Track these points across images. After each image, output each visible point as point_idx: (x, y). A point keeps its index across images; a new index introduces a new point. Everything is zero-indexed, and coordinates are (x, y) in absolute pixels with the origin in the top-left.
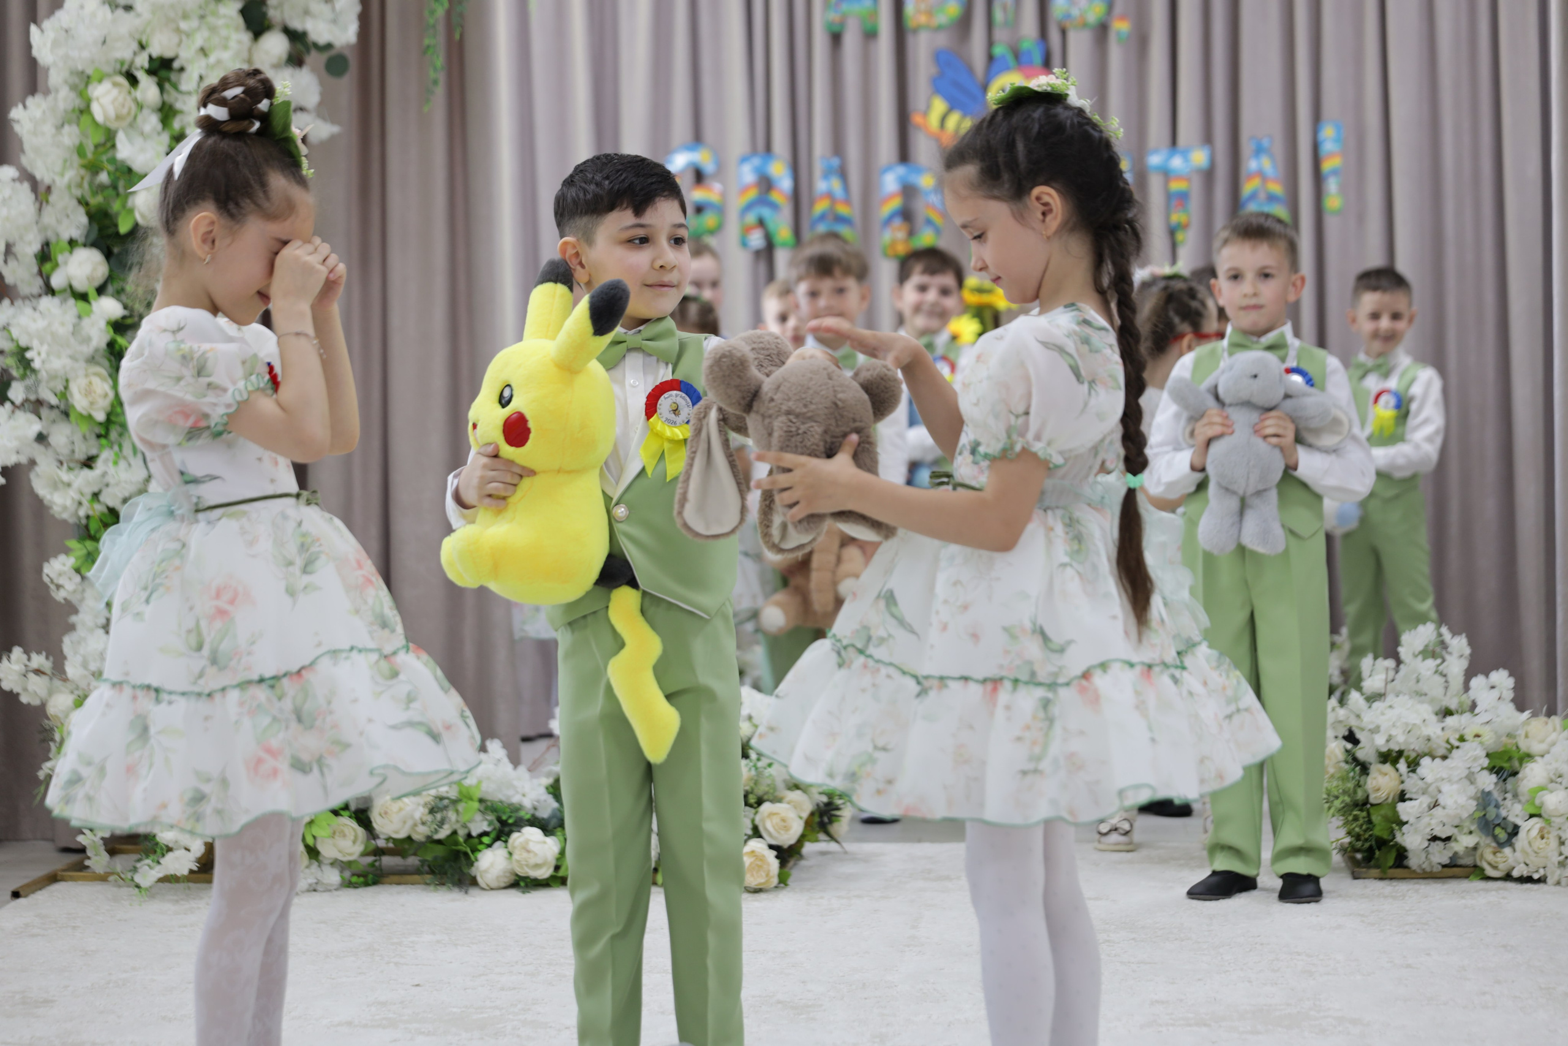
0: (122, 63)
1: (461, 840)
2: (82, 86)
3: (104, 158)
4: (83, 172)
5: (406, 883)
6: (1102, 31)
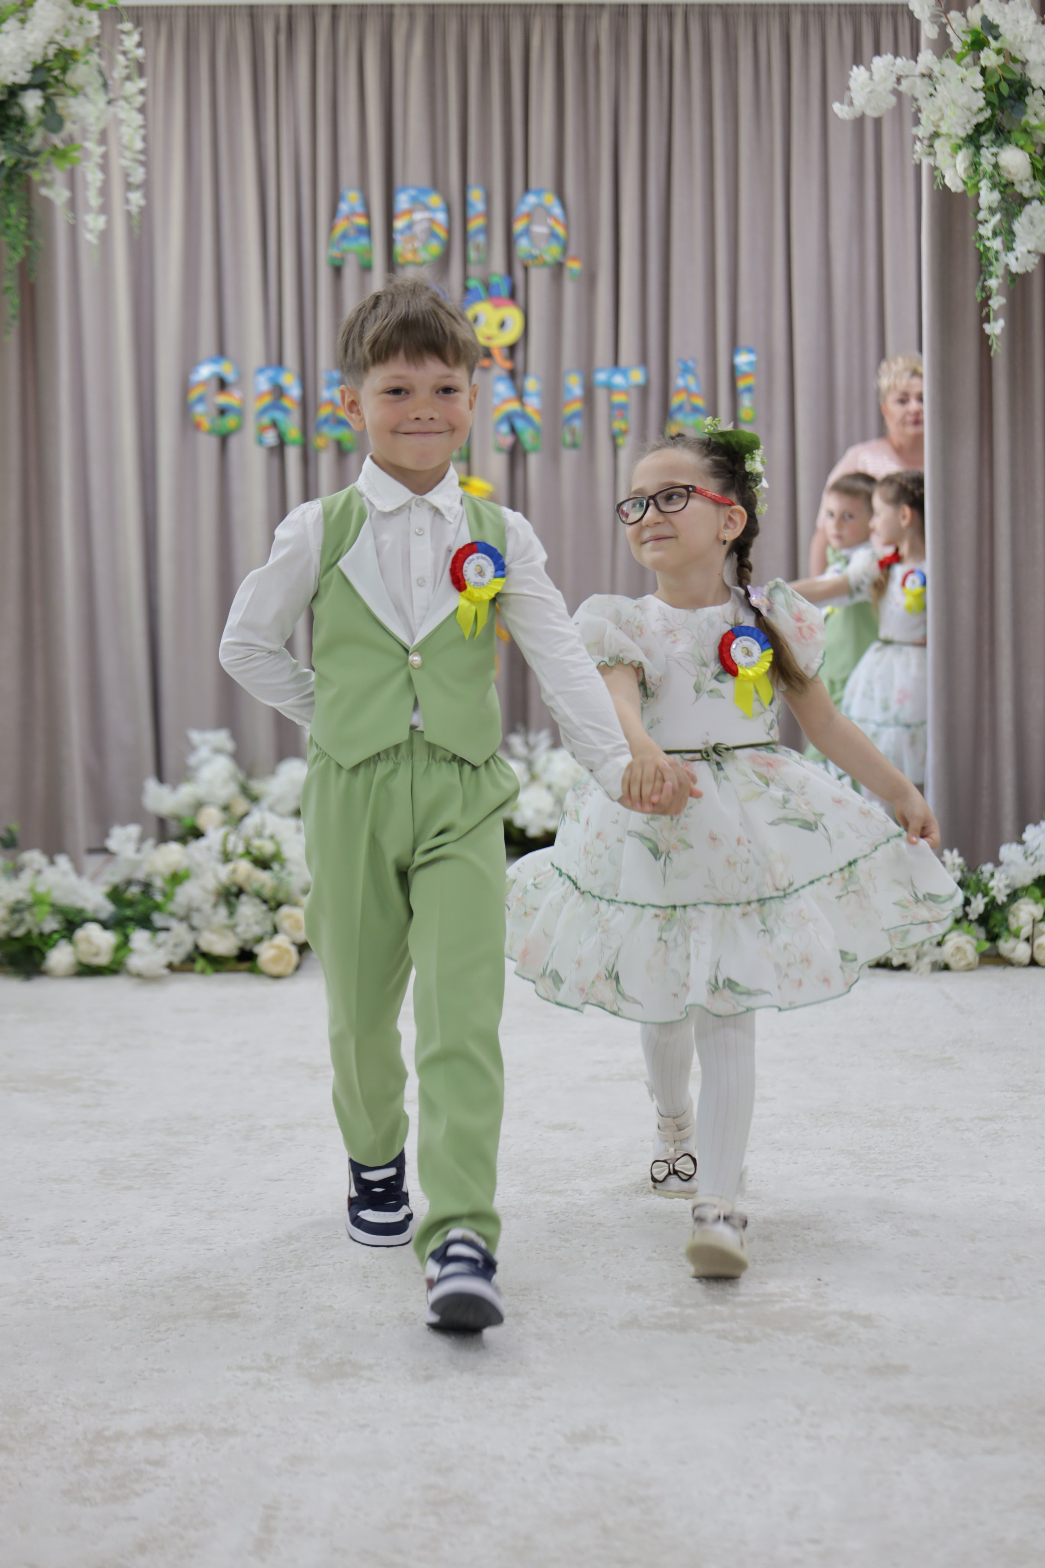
1: (35, 936)
6: (558, 269)
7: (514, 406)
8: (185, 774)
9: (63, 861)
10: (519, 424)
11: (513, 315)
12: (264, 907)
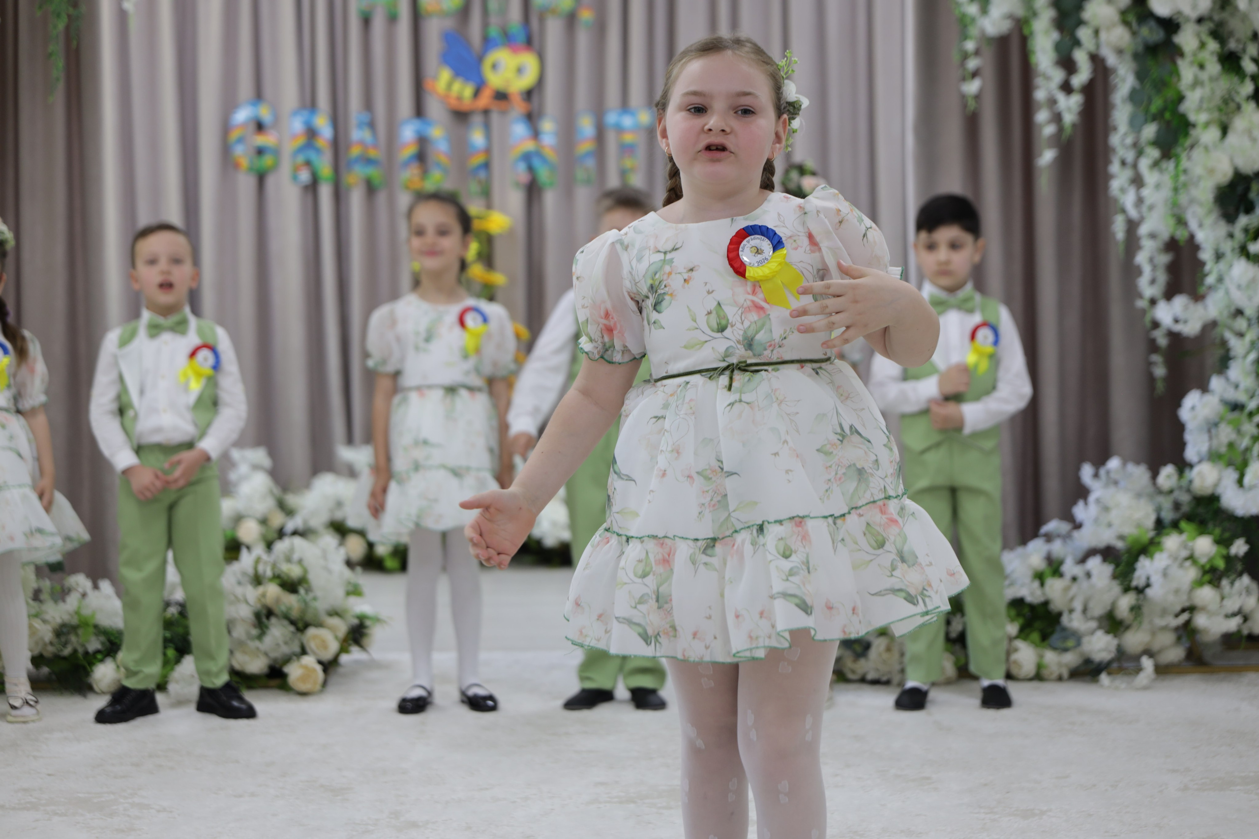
1: (80, 655)
6: (571, 19)
7: (531, 145)
8: (227, 489)
9: (106, 586)
10: (537, 163)
11: (529, 61)
12: (292, 628)
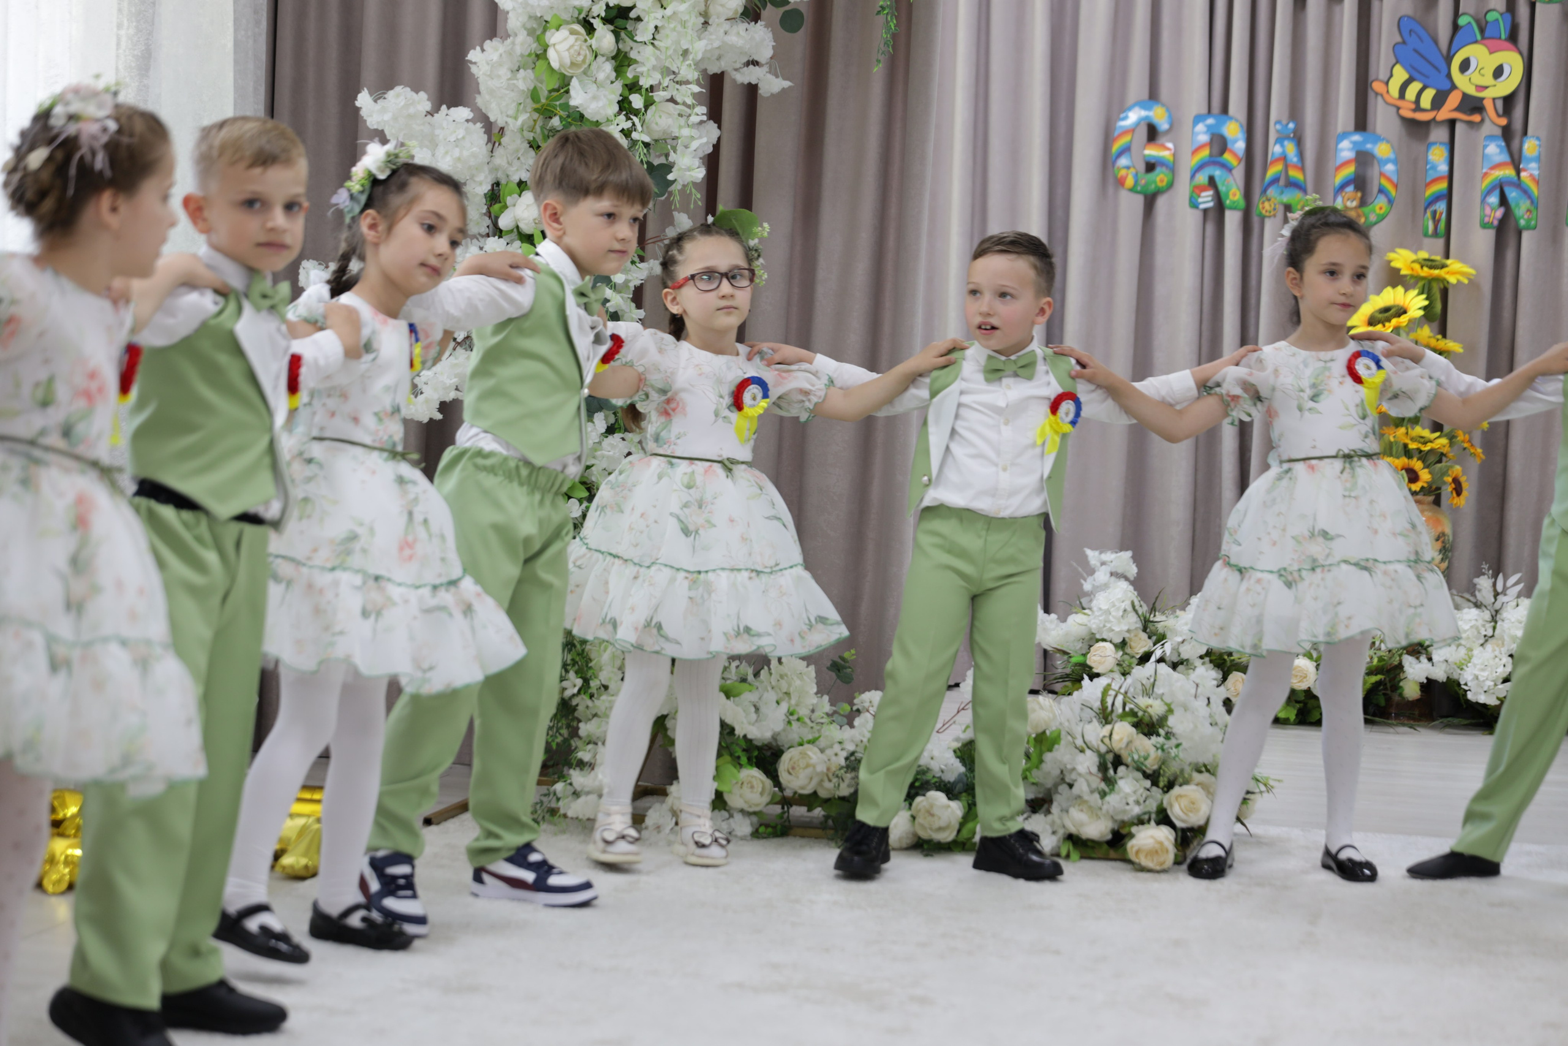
0: (580, 12)
2: (539, 32)
3: (558, 103)
4: (536, 116)
5: (810, 837)
7: (1509, 172)
8: (1079, 602)
10: (1512, 194)
12: (1148, 783)
